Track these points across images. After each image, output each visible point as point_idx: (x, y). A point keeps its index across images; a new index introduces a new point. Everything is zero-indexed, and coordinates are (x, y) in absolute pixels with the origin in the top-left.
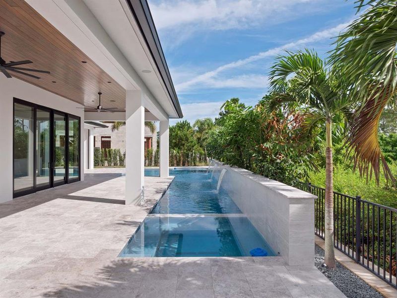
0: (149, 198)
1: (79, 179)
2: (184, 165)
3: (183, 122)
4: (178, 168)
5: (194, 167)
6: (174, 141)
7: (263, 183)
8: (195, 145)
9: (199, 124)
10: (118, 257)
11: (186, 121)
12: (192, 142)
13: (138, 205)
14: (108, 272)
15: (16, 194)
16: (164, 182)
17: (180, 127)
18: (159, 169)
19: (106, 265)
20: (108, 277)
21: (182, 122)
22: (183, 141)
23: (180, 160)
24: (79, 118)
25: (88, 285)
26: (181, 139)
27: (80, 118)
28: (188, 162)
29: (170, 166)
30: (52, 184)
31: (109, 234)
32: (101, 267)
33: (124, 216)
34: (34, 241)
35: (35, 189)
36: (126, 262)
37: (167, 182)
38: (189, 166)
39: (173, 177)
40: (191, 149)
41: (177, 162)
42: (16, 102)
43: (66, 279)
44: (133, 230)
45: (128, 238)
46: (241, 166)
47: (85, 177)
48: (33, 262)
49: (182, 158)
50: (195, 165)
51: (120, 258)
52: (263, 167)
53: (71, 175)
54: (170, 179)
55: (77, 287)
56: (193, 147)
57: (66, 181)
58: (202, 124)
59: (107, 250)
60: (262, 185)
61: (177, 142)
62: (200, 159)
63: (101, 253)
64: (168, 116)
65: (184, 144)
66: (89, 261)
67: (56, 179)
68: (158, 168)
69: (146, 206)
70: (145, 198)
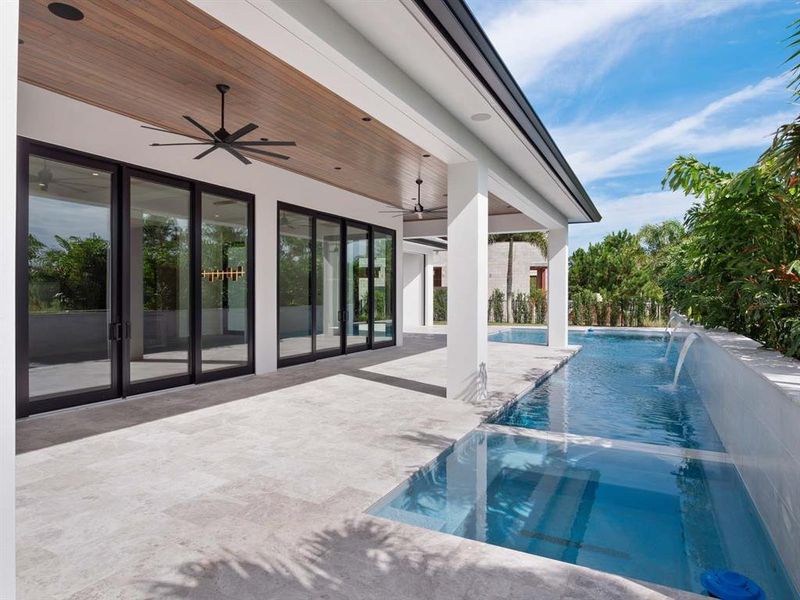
0: (498, 389)
1: (393, 343)
2: (613, 324)
3: (620, 233)
4: (598, 329)
5: (639, 329)
6: (598, 274)
7: (772, 377)
8: (646, 282)
9: (650, 235)
10: (366, 512)
11: (625, 233)
12: (638, 275)
13: (469, 402)
14: (324, 543)
15: (283, 363)
16: (552, 358)
17: (612, 245)
18: (547, 330)
19: (332, 528)
20: (315, 557)
21: (616, 234)
22: (618, 273)
23: (604, 314)
24: (393, 233)
25: (267, 567)
26: (614, 270)
27: (395, 231)
28: (624, 317)
29: (569, 325)
30: (343, 350)
31: (381, 455)
32: (319, 528)
33: (430, 423)
34: (253, 447)
35: (314, 356)
36: (374, 530)
37: (556, 359)
38: (625, 326)
39: (576, 347)
40: (635, 290)
41: (598, 316)
42: (284, 209)
43: (244, 538)
44: (429, 456)
45: (408, 472)
46: (737, 328)
47: (404, 339)
48: (223, 489)
49: (609, 309)
50: (640, 325)
51: (369, 517)
52: (787, 331)
53: (380, 334)
54: (569, 351)
55: (246, 565)
56: (641, 285)
57: (370, 345)
58: (656, 234)
59: (354, 490)
60: (766, 380)
61: (606, 277)
62: (653, 311)
63: (341, 495)
64: (566, 220)
65: (620, 281)
66: (309, 507)
67: (352, 340)
68: (545, 327)
69: (485, 407)
70: (491, 388)
